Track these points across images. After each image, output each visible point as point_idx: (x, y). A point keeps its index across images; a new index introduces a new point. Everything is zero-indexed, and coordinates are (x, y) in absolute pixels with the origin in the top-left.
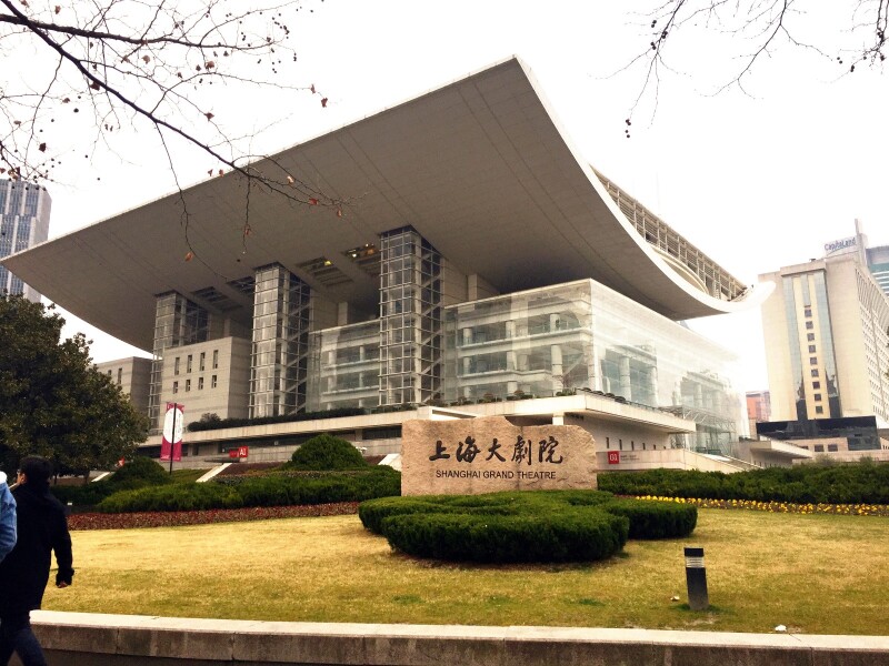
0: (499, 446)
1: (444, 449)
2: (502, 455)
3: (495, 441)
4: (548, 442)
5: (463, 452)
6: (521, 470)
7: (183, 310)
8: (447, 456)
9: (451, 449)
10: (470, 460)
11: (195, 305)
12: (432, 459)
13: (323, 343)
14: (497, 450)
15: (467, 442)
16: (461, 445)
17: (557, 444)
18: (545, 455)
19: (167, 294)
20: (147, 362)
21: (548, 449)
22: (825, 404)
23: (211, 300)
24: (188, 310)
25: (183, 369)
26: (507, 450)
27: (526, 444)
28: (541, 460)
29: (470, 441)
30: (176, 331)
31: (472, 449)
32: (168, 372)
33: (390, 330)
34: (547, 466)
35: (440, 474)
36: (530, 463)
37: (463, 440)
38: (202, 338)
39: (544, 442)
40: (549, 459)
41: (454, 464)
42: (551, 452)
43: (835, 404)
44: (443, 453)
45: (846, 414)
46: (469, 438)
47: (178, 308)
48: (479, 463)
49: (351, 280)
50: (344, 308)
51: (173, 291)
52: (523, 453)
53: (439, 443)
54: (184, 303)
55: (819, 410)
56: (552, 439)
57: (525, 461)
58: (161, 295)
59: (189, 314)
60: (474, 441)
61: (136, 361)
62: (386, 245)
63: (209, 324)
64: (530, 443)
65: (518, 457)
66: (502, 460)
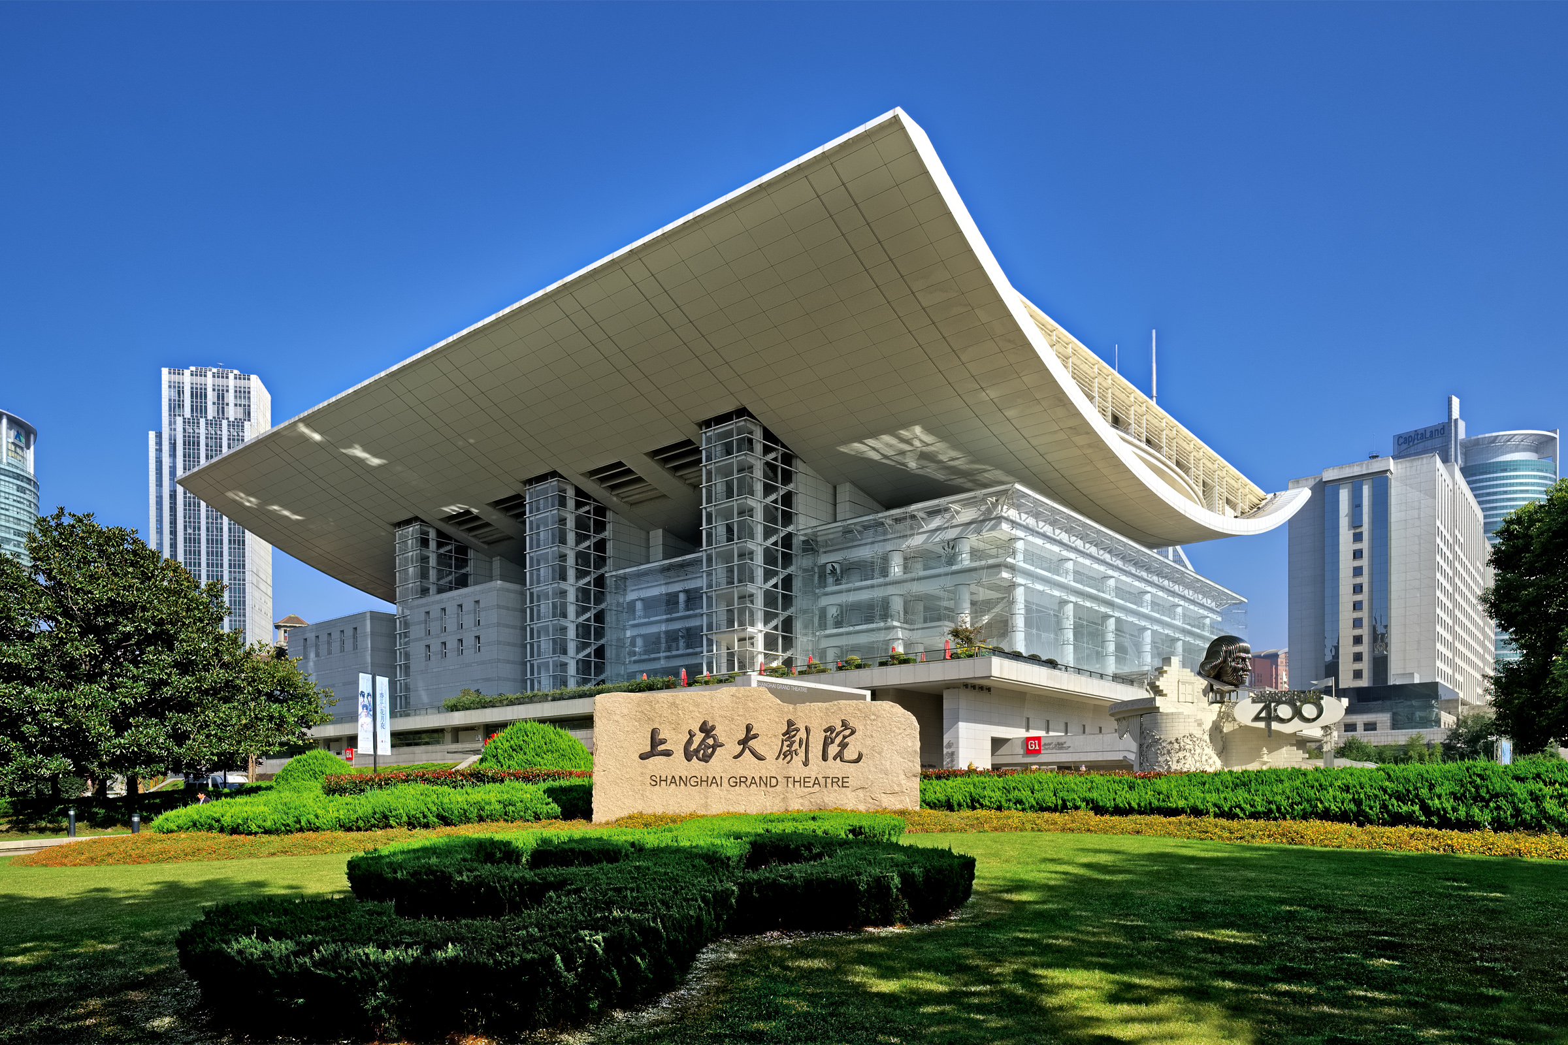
0: (755, 736)
1: (663, 742)
2: (761, 750)
3: (749, 728)
4: (839, 728)
5: (694, 746)
6: (791, 774)
7: (433, 545)
8: (667, 753)
9: (675, 741)
10: (706, 759)
11: (449, 538)
12: (643, 757)
13: (629, 589)
14: (751, 743)
15: (702, 730)
16: (692, 735)
17: (853, 733)
18: (833, 750)
19: (408, 522)
20: (391, 619)
21: (838, 741)
22: (1365, 666)
23: (470, 530)
24: (440, 545)
25: (435, 627)
26: (768, 743)
27: (802, 734)
28: (825, 758)
29: (706, 729)
30: (424, 575)
31: (710, 741)
32: (416, 631)
33: (720, 569)
34: (835, 768)
35: (656, 781)
36: (806, 764)
37: (696, 728)
38: (462, 582)
39: (830, 729)
40: (839, 756)
41: (678, 765)
42: (844, 745)
43: (1380, 664)
44: (661, 748)
45: (1393, 681)
46: (705, 723)
47: (424, 543)
48: (721, 763)
49: (664, 496)
50: (657, 536)
51: (416, 519)
52: (796, 746)
53: (654, 732)
54: (432, 534)
55: (1358, 674)
56: (845, 724)
57: (798, 760)
58: (400, 525)
59: (442, 551)
60: (713, 728)
61: (375, 616)
62: (709, 440)
63: (471, 563)
64: (807, 730)
65: (786, 754)
66: (760, 758)
